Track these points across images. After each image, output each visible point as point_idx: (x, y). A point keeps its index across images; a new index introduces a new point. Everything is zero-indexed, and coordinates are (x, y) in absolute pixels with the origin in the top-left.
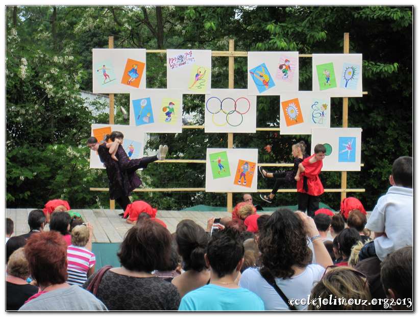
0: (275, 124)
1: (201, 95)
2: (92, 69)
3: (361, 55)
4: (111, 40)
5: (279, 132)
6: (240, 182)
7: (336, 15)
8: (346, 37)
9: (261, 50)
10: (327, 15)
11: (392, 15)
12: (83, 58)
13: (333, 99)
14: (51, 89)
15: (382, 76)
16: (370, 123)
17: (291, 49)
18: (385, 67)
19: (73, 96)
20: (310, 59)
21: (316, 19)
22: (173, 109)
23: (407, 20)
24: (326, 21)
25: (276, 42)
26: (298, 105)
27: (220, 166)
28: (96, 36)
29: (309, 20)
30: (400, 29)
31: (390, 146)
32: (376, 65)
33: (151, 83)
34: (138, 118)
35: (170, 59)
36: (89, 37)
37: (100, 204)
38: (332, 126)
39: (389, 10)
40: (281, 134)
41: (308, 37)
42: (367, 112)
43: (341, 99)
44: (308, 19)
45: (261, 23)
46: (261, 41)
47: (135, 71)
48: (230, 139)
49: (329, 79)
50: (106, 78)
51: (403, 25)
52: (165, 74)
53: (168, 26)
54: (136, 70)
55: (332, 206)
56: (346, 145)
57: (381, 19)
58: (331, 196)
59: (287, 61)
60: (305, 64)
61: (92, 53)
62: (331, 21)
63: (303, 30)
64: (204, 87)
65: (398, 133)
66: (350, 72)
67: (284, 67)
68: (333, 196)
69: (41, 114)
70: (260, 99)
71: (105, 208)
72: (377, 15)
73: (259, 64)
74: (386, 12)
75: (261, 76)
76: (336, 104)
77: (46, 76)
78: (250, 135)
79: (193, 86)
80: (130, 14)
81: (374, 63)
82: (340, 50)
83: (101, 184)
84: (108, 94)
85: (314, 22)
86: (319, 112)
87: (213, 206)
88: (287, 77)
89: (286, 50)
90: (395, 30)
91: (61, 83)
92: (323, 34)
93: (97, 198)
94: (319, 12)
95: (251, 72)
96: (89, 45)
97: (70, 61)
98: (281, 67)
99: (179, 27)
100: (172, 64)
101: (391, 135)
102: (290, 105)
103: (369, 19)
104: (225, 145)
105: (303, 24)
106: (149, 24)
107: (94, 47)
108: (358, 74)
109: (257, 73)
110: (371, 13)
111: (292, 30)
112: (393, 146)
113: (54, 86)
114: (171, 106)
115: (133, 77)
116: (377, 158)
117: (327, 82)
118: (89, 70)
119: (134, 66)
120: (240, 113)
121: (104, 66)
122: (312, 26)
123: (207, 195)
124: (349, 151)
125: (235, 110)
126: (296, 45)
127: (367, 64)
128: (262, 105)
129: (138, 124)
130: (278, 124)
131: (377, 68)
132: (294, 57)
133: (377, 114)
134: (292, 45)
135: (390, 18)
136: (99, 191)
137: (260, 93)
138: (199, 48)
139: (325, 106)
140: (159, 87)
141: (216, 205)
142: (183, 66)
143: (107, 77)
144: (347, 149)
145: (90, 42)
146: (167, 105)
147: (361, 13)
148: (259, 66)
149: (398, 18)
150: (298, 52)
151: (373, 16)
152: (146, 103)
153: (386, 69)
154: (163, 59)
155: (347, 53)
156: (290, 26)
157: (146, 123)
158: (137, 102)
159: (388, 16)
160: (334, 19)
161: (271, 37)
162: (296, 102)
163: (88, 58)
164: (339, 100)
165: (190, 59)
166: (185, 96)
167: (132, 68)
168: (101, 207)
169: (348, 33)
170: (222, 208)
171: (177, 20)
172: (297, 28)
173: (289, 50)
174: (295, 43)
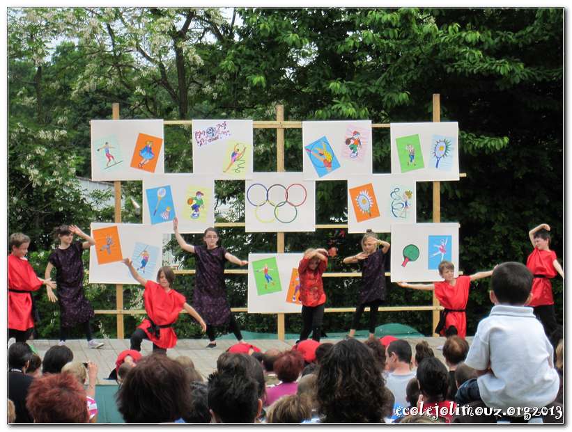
0: (341, 219)
1: (239, 181)
2: (90, 147)
3: (456, 123)
4: (116, 107)
5: (347, 229)
6: (294, 299)
7: (421, 70)
8: (436, 99)
9: (321, 119)
10: (410, 70)
11: (498, 68)
12: (79, 133)
13: (419, 184)
14: (37, 175)
15: (487, 152)
16: (470, 216)
17: (361, 116)
18: (490, 141)
19: (68, 183)
20: (388, 130)
21: (394, 75)
22: (201, 201)
23: (517, 74)
24: (409, 77)
25: (340, 108)
26: (372, 194)
27: (268, 278)
28: (96, 103)
29: (385, 77)
30: (508, 87)
31: (498, 246)
32: (478, 137)
33: (171, 165)
34: (154, 213)
35: (196, 133)
36: (86, 104)
37: (103, 331)
38: (418, 221)
39: (493, 62)
40: (349, 232)
41: (385, 99)
42: (467, 200)
43: (430, 184)
44: (383, 75)
45: (322, 82)
46: (322, 107)
47: (149, 150)
48: (281, 241)
49: (413, 156)
50: (110, 160)
51: (513, 83)
52: (190, 153)
53: (193, 87)
54: (150, 148)
55: (421, 329)
56: (439, 247)
57: (483, 73)
58: (419, 316)
59: (355, 133)
60: (381, 137)
61: (90, 126)
62: (415, 78)
63: (377, 91)
64: (245, 171)
65: (508, 229)
66: (442, 147)
67: (352, 142)
68: (422, 316)
69: (22, 209)
70: (320, 186)
71: (110, 338)
72: (477, 68)
73: (318, 138)
74: (490, 64)
75: (321, 155)
76: (424, 190)
77: (29, 157)
78: (308, 234)
79: (228, 169)
80: (144, 74)
81: (474, 135)
82: (428, 117)
83: (105, 305)
84: (113, 182)
85: (392, 80)
86: (400, 201)
87: (259, 332)
88: (357, 154)
89: (355, 119)
90: (502, 89)
91: (51, 166)
92: (404, 96)
93: (99, 324)
94: (399, 66)
95: (307, 150)
96: (86, 116)
97: (62, 136)
98: (348, 142)
99: (208, 89)
100: (199, 140)
101: (499, 232)
102: (361, 193)
103: (467, 75)
104: (273, 249)
105: (377, 83)
106: (167, 86)
107: (94, 118)
108: (453, 149)
109: (314, 150)
110: (469, 66)
111: (363, 90)
112: (501, 246)
113: (40, 171)
114: (198, 197)
115: (146, 158)
116: (481, 264)
117: (411, 161)
118: (88, 149)
119: (148, 143)
120: (292, 205)
121: (107, 143)
122: (389, 85)
123: (250, 317)
124: (443, 254)
125: (287, 201)
126: (368, 112)
127: (465, 137)
128: (321, 194)
129: (153, 222)
130: (346, 218)
131: (480, 142)
132: (365, 127)
133: (479, 204)
134: (363, 112)
135: (496, 73)
136: (102, 315)
137: (320, 177)
138: (237, 117)
139: (409, 194)
140: (182, 171)
141: (263, 331)
142: (214, 141)
143: (111, 158)
144: (440, 252)
145: (88, 110)
146: (194, 196)
147: (456, 66)
148: (319, 141)
149: (506, 72)
150: (371, 121)
151: (472, 71)
152: (165, 194)
153: (493, 144)
154: (188, 133)
155: (437, 121)
156: (359, 85)
157: (165, 220)
158: (153, 192)
159: (492, 70)
160: (419, 75)
161: (335, 100)
162: (369, 188)
163: (86, 133)
164: (427, 186)
165: (223, 132)
166: (218, 183)
167: (144, 146)
168: (105, 336)
169: (438, 95)
170: (271, 335)
171: (207, 80)
172: (369, 88)
173: (359, 118)
174: (366, 109)
